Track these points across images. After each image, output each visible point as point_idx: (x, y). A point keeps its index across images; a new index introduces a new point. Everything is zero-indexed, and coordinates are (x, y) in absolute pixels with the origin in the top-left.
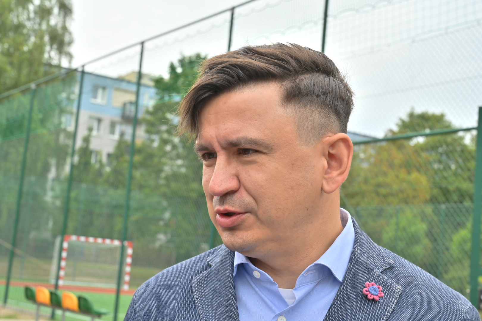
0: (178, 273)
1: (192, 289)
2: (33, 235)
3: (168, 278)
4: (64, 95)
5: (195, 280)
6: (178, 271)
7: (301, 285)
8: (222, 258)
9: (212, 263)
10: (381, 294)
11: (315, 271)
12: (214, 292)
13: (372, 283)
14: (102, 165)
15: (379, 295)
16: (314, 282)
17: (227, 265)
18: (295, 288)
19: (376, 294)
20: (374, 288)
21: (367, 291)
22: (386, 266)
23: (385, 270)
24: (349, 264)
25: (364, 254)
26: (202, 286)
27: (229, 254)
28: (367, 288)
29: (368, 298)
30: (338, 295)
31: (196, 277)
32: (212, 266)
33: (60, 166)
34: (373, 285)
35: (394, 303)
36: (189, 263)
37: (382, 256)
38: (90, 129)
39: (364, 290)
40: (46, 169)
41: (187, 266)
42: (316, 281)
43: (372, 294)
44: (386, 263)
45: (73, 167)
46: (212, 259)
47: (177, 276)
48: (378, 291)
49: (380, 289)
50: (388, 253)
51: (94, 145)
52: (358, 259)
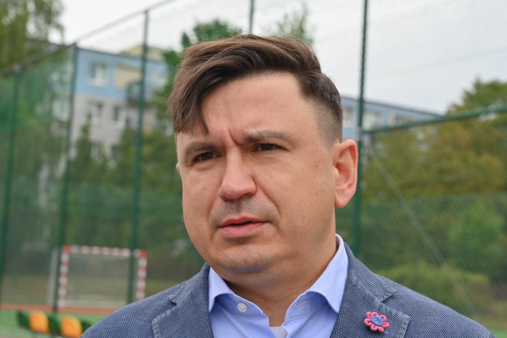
0: (132, 314)
1: (153, 331)
2: (26, 247)
3: (119, 320)
4: (55, 77)
5: (155, 320)
6: (131, 311)
7: (291, 319)
8: (191, 293)
9: (176, 300)
10: (386, 324)
11: (306, 302)
12: (182, 334)
13: (374, 313)
14: (105, 160)
15: (384, 326)
16: (305, 316)
17: (200, 300)
18: (284, 322)
19: (380, 324)
20: (377, 318)
21: (369, 322)
22: (387, 295)
23: (387, 299)
24: (345, 292)
25: (361, 281)
26: (165, 327)
27: (201, 287)
28: (368, 318)
29: (371, 329)
30: (335, 329)
31: (157, 318)
32: (178, 304)
33: (53, 163)
34: (375, 315)
35: (402, 334)
36: (145, 302)
37: (381, 285)
38: (89, 116)
39: (366, 320)
40: (38, 166)
41: (142, 306)
42: (308, 315)
43: (375, 325)
44: (387, 291)
45: (69, 163)
46: (175, 297)
47: (131, 317)
48: (382, 321)
49: (384, 319)
50: (388, 282)
51: (95, 135)
52: (355, 286)
